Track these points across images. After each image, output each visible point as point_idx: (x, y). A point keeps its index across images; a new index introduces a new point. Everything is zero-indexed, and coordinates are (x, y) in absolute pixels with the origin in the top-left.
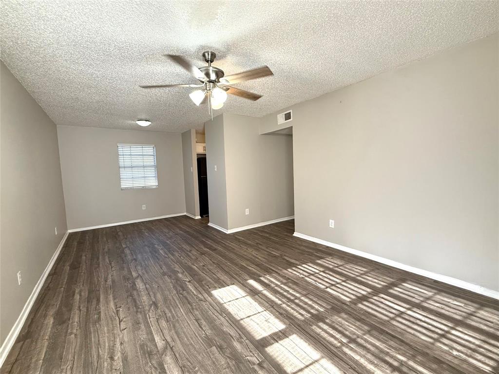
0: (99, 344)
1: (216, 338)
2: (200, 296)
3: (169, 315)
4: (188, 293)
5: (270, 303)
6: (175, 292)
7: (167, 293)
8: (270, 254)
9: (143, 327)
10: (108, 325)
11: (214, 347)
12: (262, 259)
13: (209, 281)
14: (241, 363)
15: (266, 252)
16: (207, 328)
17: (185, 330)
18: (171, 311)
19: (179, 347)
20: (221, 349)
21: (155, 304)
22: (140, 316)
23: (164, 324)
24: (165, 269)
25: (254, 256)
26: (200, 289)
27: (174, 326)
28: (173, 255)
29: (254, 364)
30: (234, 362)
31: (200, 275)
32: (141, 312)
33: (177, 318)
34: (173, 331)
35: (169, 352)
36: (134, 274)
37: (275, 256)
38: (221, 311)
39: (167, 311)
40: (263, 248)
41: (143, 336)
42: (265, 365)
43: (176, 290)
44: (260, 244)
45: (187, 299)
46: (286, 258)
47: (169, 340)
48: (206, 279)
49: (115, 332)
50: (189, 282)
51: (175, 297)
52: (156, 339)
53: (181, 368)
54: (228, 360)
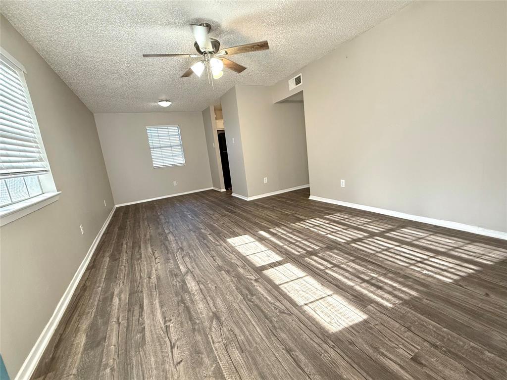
0: (141, 270)
1: (226, 267)
2: (217, 243)
3: (191, 254)
4: (208, 241)
5: (273, 245)
6: (197, 241)
7: (191, 242)
8: (283, 214)
9: (172, 261)
10: (147, 261)
11: (223, 271)
12: (275, 217)
13: (226, 233)
14: (241, 279)
15: (279, 212)
16: (220, 261)
17: (203, 262)
18: (193, 252)
19: (197, 271)
20: (228, 272)
21: (182, 249)
22: (170, 255)
23: (187, 259)
24: (191, 227)
25: (268, 215)
26: (218, 238)
27: (195, 261)
28: (198, 218)
29: (252, 280)
30: (236, 279)
31: (219, 230)
32: (170, 253)
33: (197, 256)
34: (193, 263)
35: (189, 274)
36: (167, 231)
37: (287, 215)
38: (232, 251)
39: (190, 252)
40: (277, 209)
41: (171, 265)
42: (260, 280)
43: (199, 240)
44: (276, 207)
45: (207, 245)
46: (296, 215)
47: (190, 267)
48: (223, 232)
49: (152, 264)
50: (210, 234)
51: (197, 244)
52: (181, 268)
53: (197, 282)
54: (232, 278)
